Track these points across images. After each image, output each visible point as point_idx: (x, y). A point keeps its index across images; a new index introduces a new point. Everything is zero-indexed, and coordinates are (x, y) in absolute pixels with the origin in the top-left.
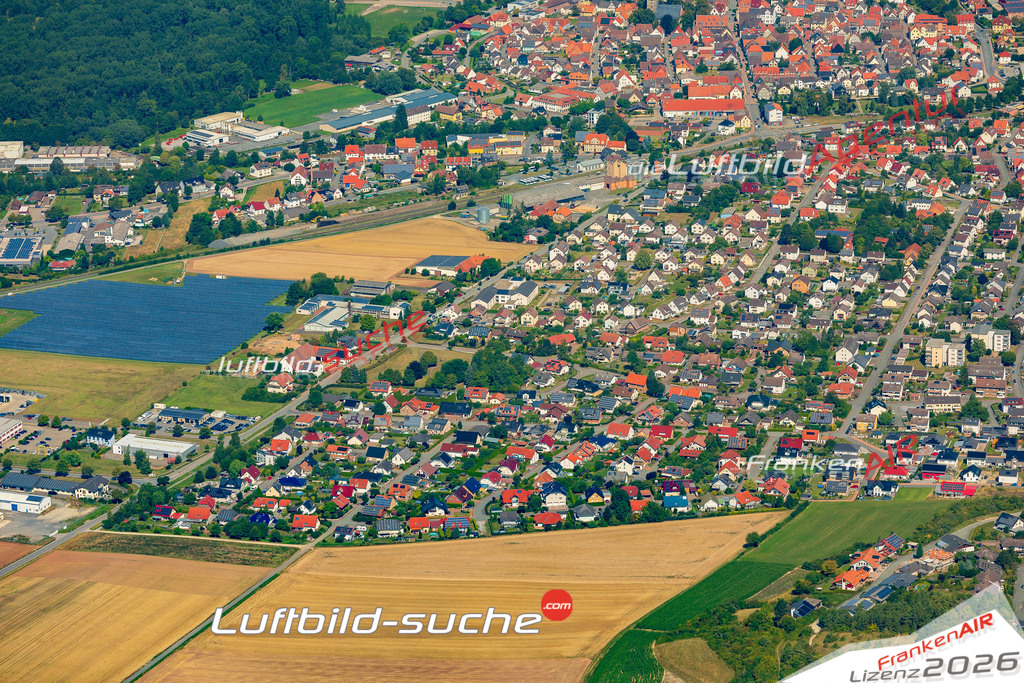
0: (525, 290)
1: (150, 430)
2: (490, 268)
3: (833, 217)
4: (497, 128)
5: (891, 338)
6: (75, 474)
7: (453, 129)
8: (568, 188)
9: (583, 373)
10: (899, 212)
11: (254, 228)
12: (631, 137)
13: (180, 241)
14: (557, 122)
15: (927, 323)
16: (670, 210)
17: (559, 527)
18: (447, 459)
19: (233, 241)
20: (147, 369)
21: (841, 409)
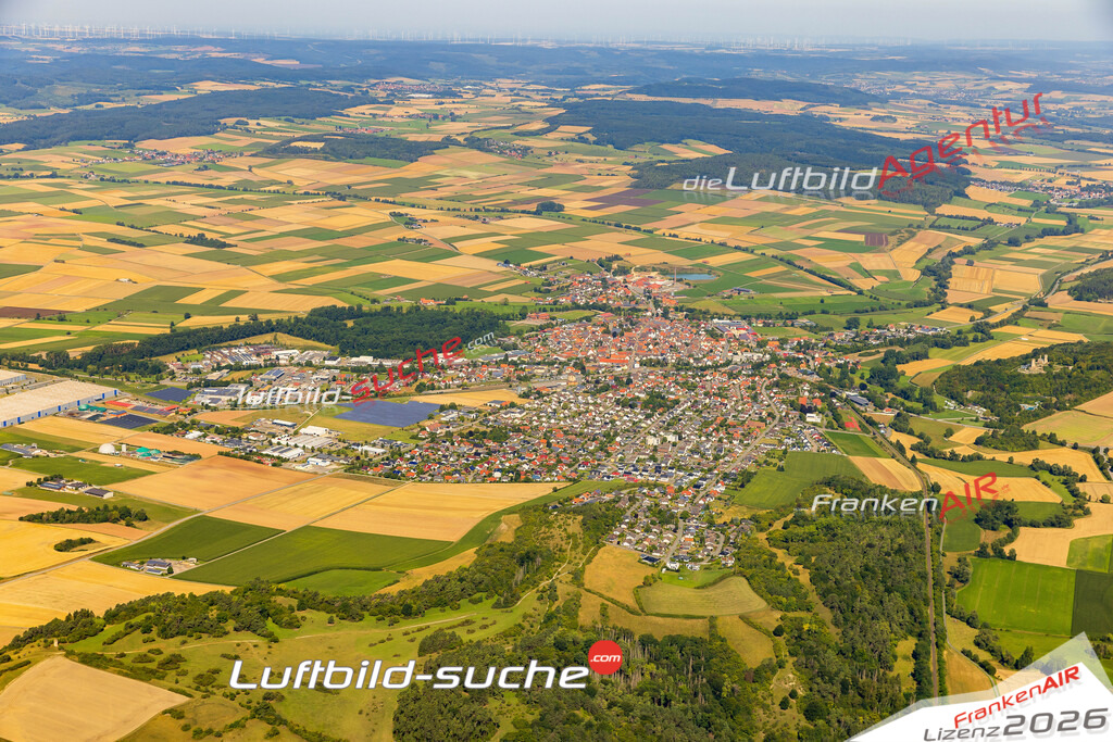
0: (520, 413)
1: (374, 445)
2: (513, 405)
3: (638, 397)
4: (539, 364)
5: (638, 436)
6: (343, 456)
7: (524, 363)
8: (553, 383)
9: (528, 439)
10: (663, 398)
11: (440, 388)
12: (583, 369)
13: (413, 391)
14: (560, 363)
15: (652, 432)
16: (584, 392)
17: (494, 482)
18: (468, 460)
19: (431, 392)
20: (382, 427)
21: (609, 455)
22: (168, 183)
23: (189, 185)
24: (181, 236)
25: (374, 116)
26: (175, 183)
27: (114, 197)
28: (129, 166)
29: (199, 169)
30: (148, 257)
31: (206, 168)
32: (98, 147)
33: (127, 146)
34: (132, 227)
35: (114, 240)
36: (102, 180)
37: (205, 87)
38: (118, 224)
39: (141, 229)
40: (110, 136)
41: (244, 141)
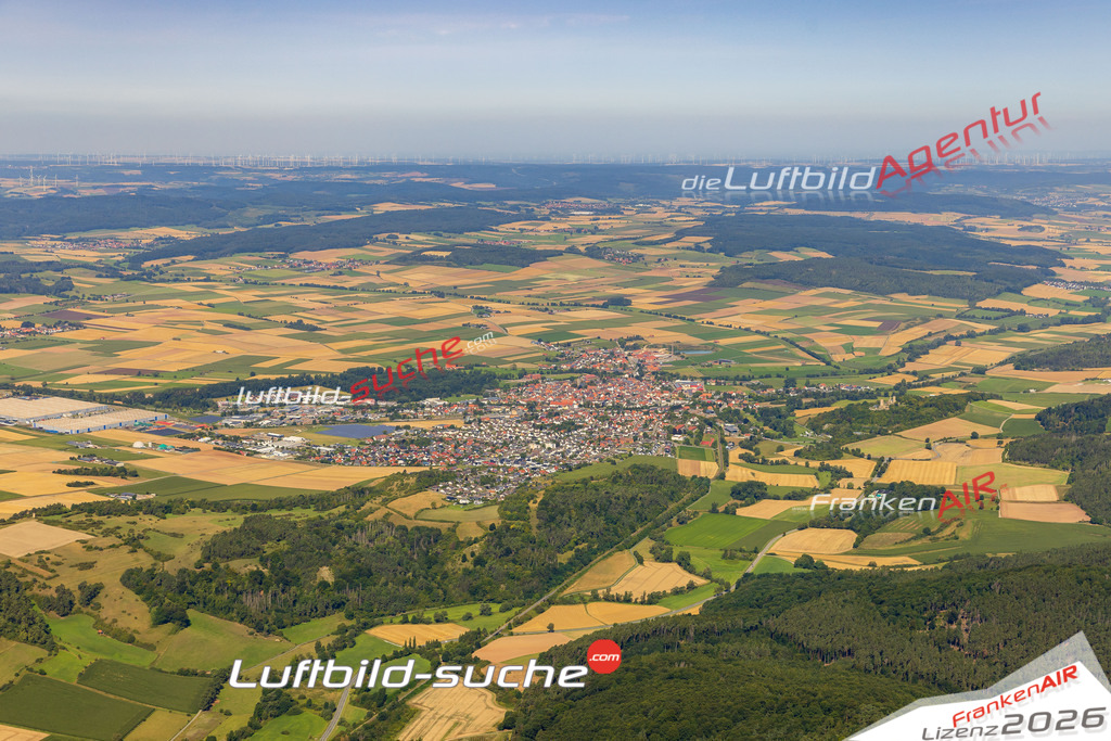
11: (409, 418)
13: (387, 419)
22: (301, 285)
23: (318, 286)
24: (285, 322)
25: (522, 230)
26: (307, 285)
27: (248, 295)
28: (275, 272)
29: (335, 275)
30: (249, 337)
31: (341, 273)
32: (256, 257)
33: (280, 257)
34: (249, 316)
35: (229, 325)
36: (246, 282)
37: (383, 208)
38: (239, 314)
39: (256, 318)
40: (271, 248)
41: (388, 252)
